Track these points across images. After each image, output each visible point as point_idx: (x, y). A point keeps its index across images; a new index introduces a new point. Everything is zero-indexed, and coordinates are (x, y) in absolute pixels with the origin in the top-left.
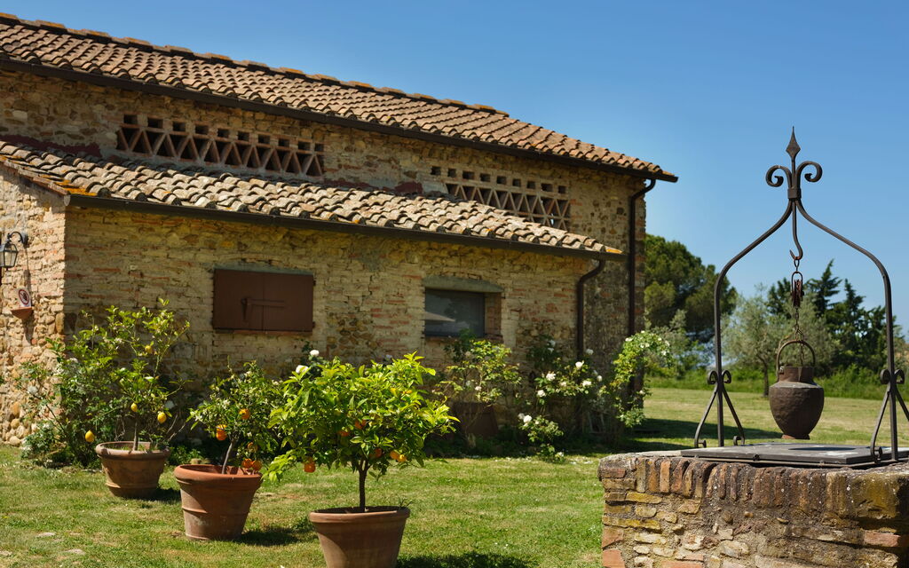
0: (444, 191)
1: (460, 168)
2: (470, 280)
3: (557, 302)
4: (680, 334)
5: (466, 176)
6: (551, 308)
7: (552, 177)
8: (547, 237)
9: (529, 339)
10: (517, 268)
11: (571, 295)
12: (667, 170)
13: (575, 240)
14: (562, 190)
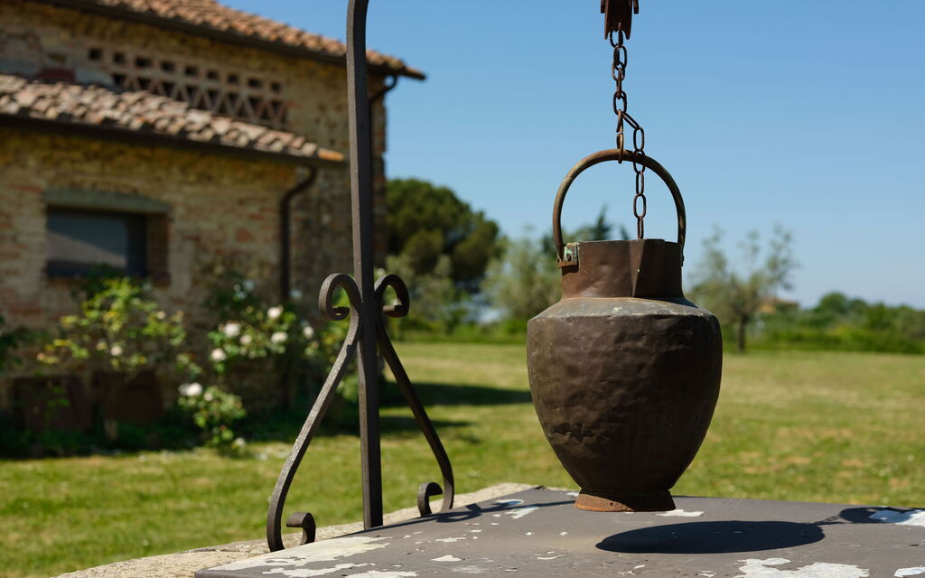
0: (108, 80)
1: (131, 52)
2: (119, 195)
3: (253, 227)
4: (446, 284)
5: (141, 63)
6: (243, 235)
7: (262, 69)
8: (233, 135)
9: (211, 279)
10: (192, 178)
11: (272, 217)
12: (413, 66)
13: (274, 140)
14: (275, 87)
